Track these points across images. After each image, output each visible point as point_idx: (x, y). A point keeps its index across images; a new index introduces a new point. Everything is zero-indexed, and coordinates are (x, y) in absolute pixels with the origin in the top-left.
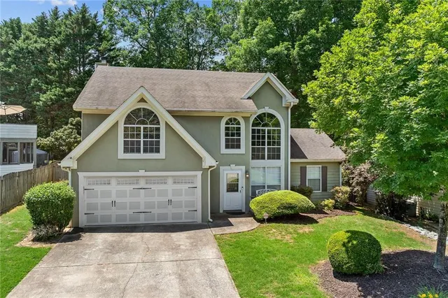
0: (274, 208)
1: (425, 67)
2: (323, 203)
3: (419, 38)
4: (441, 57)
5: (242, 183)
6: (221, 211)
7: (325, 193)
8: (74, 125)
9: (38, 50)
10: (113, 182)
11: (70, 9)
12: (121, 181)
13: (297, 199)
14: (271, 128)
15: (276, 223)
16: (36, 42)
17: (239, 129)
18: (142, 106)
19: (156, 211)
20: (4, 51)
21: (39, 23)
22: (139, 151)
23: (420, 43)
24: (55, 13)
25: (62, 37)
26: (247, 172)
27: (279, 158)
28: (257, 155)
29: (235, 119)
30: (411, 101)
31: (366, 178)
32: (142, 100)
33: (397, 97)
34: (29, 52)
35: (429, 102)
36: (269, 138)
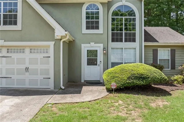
2: (173, 78)
5: (100, 58)
6: (83, 81)
7: (173, 71)
13: (150, 71)
14: (128, 17)
15: (126, 93)
17: (97, 13)
19: (14, 77)
27: (134, 41)
28: (116, 38)
29: (95, 5)
36: (126, 25)
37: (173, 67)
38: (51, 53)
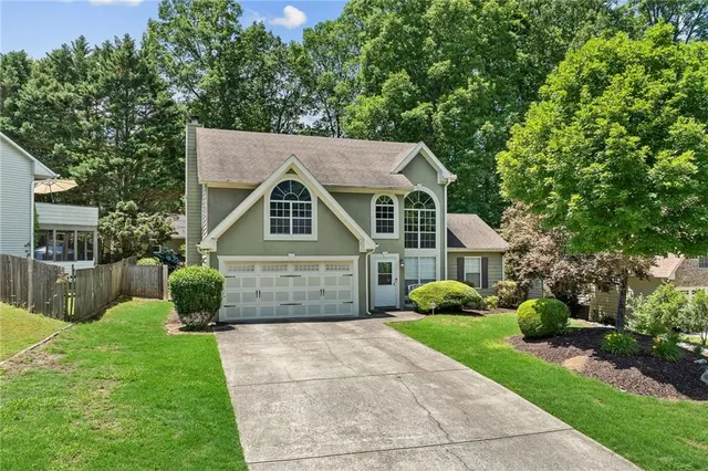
0: (440, 297)
1: (610, 141)
2: (485, 301)
3: (604, 117)
4: (621, 133)
5: (395, 274)
6: (372, 308)
7: (485, 290)
8: (125, 212)
9: (61, 101)
10: (258, 268)
11: (107, 42)
12: (267, 267)
14: (425, 210)
16: (56, 89)
17: (392, 209)
18: (291, 178)
19: (306, 303)
20: (8, 101)
21: (59, 61)
22: (287, 231)
23: (606, 122)
24: (81, 45)
25: (101, 82)
26: (401, 261)
27: (433, 246)
28: (410, 242)
29: (387, 198)
30: (601, 167)
31: (536, 268)
32: (291, 171)
33: (588, 165)
34: (47, 104)
35: (613, 168)
36: (422, 222)
37: (485, 285)
38: (355, 269)
